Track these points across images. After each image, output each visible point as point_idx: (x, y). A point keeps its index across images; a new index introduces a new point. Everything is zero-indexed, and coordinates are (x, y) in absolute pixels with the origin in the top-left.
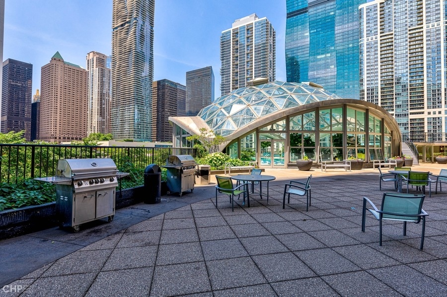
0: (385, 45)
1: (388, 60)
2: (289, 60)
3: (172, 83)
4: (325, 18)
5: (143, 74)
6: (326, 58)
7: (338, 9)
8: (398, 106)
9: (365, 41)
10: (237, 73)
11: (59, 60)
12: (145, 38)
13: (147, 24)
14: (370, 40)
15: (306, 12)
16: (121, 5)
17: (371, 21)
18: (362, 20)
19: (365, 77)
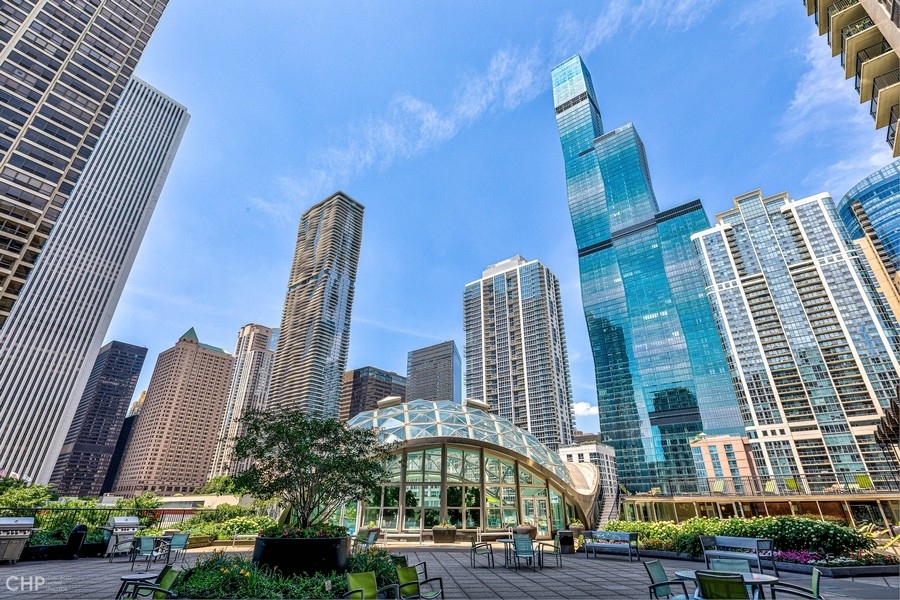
0: (755, 294)
1: (769, 321)
2: (593, 324)
3: (381, 373)
4: (645, 254)
5: (329, 359)
6: (660, 319)
7: (664, 239)
8: (820, 409)
9: (715, 289)
10: (494, 352)
11: (192, 341)
12: (340, 299)
13: (345, 277)
14: (725, 288)
15: (611, 246)
16: (307, 253)
17: (717, 258)
18: (700, 257)
19: (734, 351)
